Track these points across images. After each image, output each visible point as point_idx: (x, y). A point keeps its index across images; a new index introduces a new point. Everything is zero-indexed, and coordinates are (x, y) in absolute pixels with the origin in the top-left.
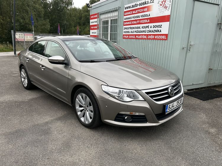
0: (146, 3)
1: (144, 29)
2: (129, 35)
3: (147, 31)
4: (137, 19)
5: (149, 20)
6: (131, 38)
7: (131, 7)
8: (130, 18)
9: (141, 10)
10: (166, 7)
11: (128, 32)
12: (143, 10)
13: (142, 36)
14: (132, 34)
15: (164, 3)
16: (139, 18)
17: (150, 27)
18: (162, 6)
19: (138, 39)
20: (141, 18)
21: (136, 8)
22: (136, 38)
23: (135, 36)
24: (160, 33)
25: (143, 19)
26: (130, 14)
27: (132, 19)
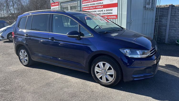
3: (102, 14)
20: (96, 5)
24: (112, 14)
25: (98, 6)
26: (87, 3)
27: (89, 6)
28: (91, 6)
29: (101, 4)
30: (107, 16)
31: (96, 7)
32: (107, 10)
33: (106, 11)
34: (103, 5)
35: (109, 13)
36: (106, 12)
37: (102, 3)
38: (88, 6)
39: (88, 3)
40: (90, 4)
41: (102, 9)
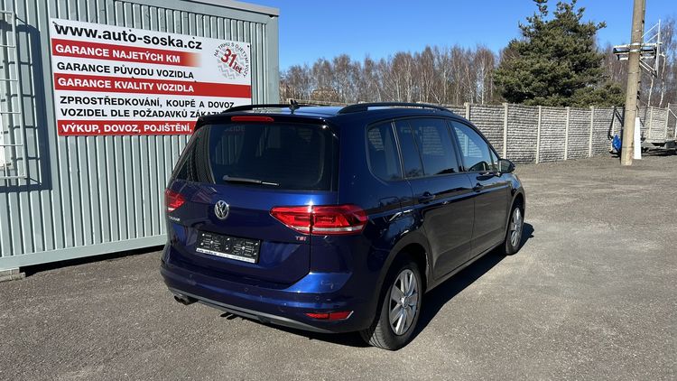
0: (175, 42)
1: (179, 109)
2: (101, 124)
3: (190, 114)
4: (140, 76)
5: (191, 86)
6: (119, 132)
7: (100, 33)
8: (100, 69)
9: (154, 57)
10: (238, 69)
11: (97, 113)
12: (165, 58)
13: (173, 126)
14: (117, 118)
15: (231, 58)
16: (147, 77)
17: (197, 104)
18: (227, 64)
19: (156, 133)
20: (155, 77)
21: (129, 44)
22: (143, 132)
23: (136, 126)
27: (112, 74)
29: (183, 79)
32: (211, 105)
33: (206, 104)
36: (206, 109)
37: (187, 75)
38: (103, 74)
39: (102, 58)
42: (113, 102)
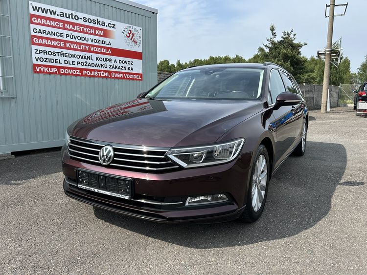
0: (101, 23)
3: (109, 66)
7: (58, 13)
9: (89, 31)
10: (135, 42)
12: (95, 32)
13: (99, 73)
15: (131, 35)
17: (113, 61)
18: (129, 39)
19: (90, 76)
21: (74, 21)
22: (82, 75)
24: (131, 72)
25: (97, 46)
26: (55, 27)
27: (65, 38)
28: (74, 40)
29: (105, 45)
30: (120, 73)
31: (89, 48)
32: (121, 62)
33: (118, 61)
34: (112, 49)
35: (125, 68)
36: (118, 64)
37: (107, 43)
38: (60, 38)
39: (59, 28)
40: (67, 36)
41: (109, 57)
42: (65, 55)
